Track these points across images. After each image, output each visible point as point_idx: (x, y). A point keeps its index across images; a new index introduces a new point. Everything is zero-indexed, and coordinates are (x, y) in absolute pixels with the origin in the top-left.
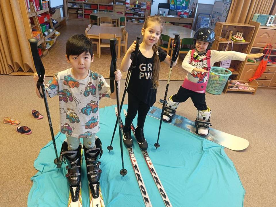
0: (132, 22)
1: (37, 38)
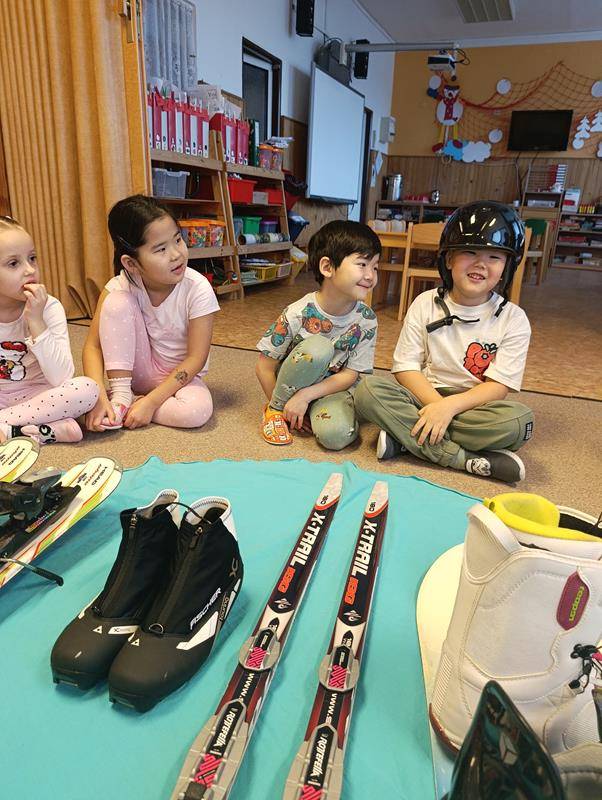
0: (580, 261)
1: (208, 238)
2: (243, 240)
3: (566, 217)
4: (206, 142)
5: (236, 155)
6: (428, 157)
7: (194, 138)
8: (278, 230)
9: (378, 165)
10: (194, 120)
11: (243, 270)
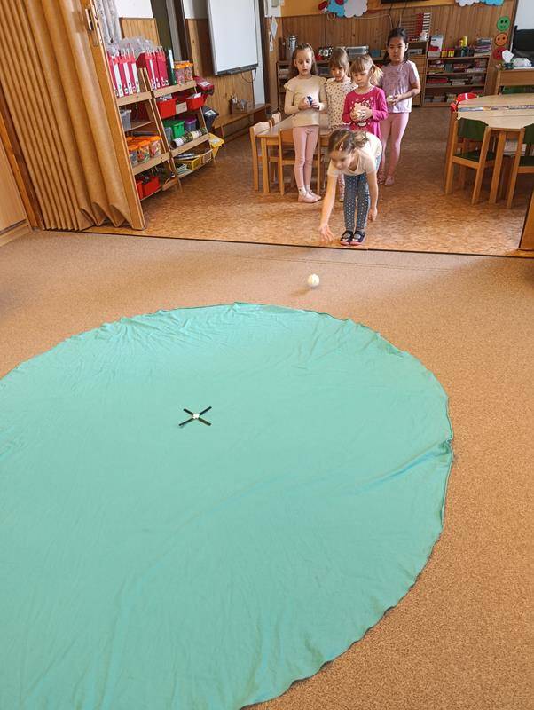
0: (445, 100)
1: (150, 151)
2: (174, 145)
3: (430, 63)
4: (136, 79)
5: (160, 81)
6: (316, 15)
7: (128, 80)
8: (198, 127)
9: (274, 30)
10: (126, 66)
11: (178, 165)
